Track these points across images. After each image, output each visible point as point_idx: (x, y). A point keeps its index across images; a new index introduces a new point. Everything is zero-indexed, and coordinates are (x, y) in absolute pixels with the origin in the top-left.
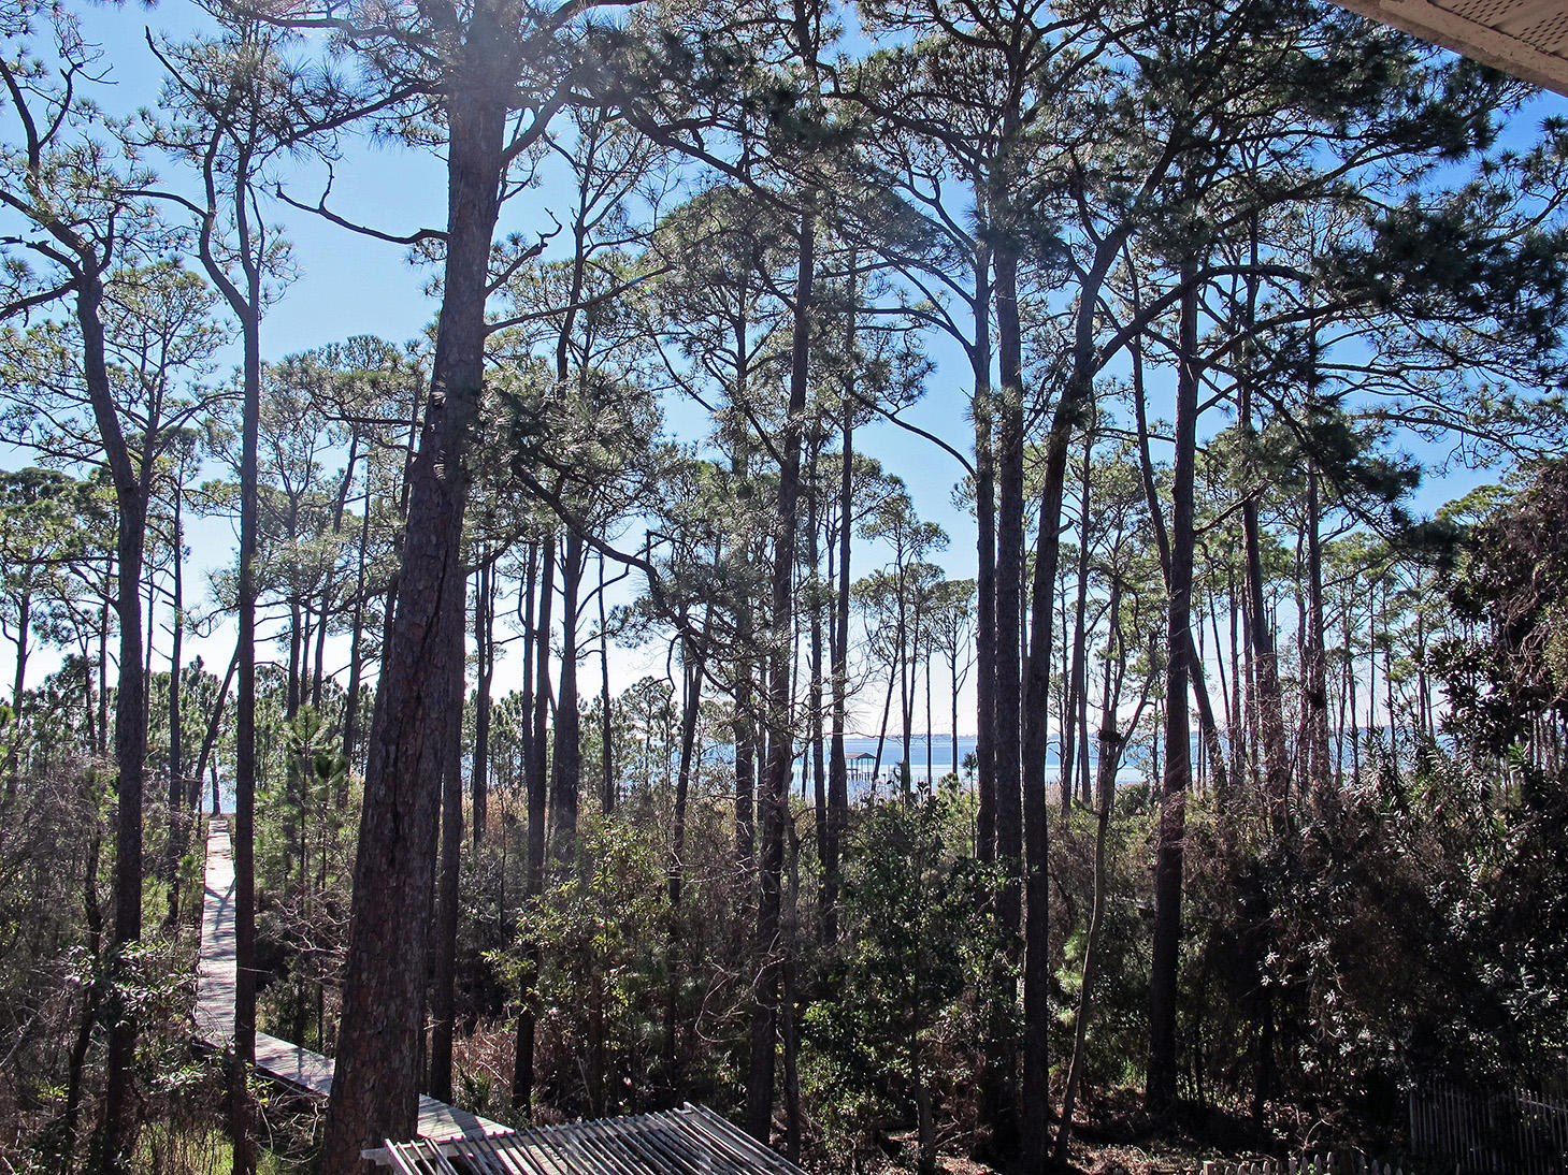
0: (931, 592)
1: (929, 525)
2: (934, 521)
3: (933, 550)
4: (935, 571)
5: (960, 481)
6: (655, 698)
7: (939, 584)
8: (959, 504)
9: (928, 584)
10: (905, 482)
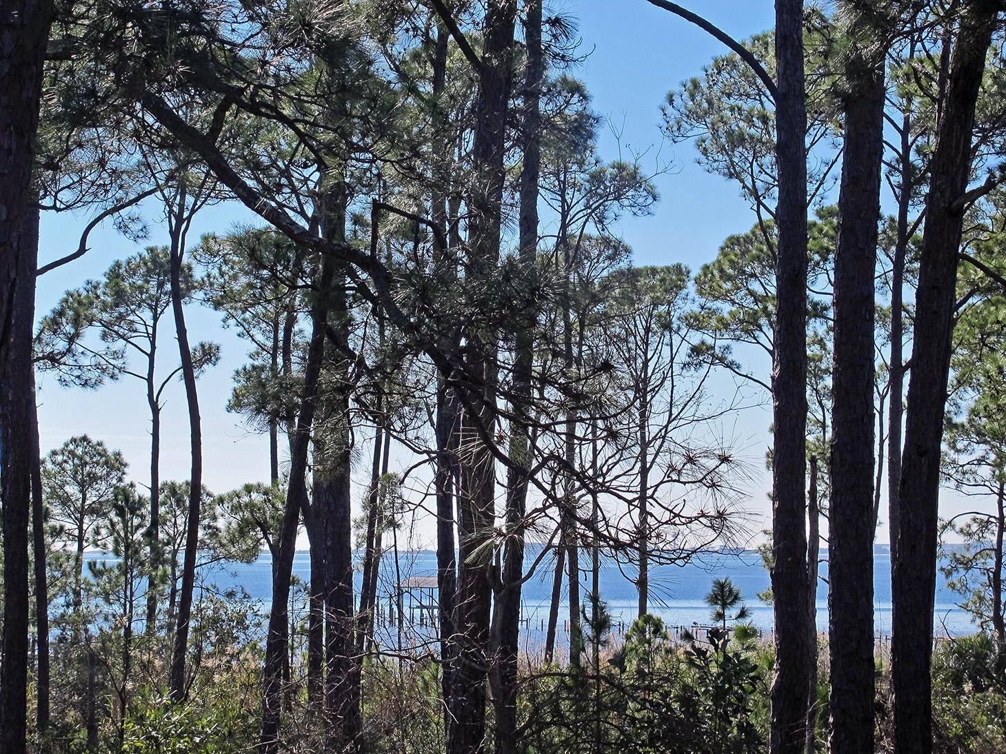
0: (605, 287)
1: (621, 167)
2: (628, 159)
3: (626, 213)
4: (616, 249)
5: (677, 88)
6: (94, 478)
7: (622, 273)
8: (675, 132)
9: (601, 271)
10: (589, 89)
